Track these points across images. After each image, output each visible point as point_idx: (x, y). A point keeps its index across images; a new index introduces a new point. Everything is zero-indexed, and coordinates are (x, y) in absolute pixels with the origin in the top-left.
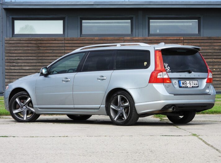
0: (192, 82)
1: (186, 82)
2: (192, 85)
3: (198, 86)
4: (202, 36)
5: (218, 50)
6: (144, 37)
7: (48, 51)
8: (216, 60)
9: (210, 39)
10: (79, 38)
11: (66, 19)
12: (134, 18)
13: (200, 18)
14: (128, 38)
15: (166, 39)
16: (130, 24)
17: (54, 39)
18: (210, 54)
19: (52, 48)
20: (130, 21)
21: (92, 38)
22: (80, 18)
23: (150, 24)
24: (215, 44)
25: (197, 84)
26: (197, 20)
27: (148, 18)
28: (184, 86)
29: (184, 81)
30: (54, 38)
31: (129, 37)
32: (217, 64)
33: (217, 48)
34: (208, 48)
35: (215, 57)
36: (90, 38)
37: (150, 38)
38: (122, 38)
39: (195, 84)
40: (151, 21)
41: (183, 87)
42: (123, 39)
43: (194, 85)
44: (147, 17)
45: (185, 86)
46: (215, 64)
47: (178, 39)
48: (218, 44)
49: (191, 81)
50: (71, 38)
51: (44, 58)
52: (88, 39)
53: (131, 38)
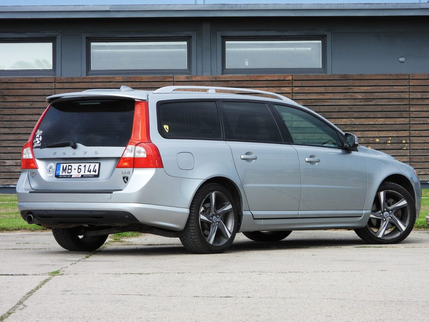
0: (85, 166)
1: (70, 168)
2: (82, 173)
3: (97, 173)
4: (329, 73)
5: (361, 102)
6: (214, 76)
7: (21, 104)
8: (357, 122)
9: (345, 78)
10: (84, 78)
11: (58, 40)
12: (193, 38)
13: (326, 36)
14: (182, 77)
15: (257, 79)
16: (185, 50)
17: (34, 81)
18: (345, 109)
19: (30, 98)
20: (185, 43)
21: (109, 78)
22: (87, 38)
23: (227, 49)
24: (356, 89)
25: (95, 171)
26: (320, 42)
27: (222, 37)
28: (64, 174)
29: (68, 165)
30: (35, 78)
31: (185, 76)
32: (359, 129)
33: (359, 96)
34: (341, 96)
35: (356, 115)
36: (107, 78)
37: (227, 77)
38: (171, 77)
39: (90, 171)
40: (227, 42)
41: (63, 177)
42: (171, 80)
43: (88, 173)
44: (219, 34)
45: (67, 174)
46: (356, 129)
47: (282, 79)
48: (362, 88)
49: (83, 165)
50: (67, 78)
51: (13, 117)
52: (102, 80)
53: (188, 78)
